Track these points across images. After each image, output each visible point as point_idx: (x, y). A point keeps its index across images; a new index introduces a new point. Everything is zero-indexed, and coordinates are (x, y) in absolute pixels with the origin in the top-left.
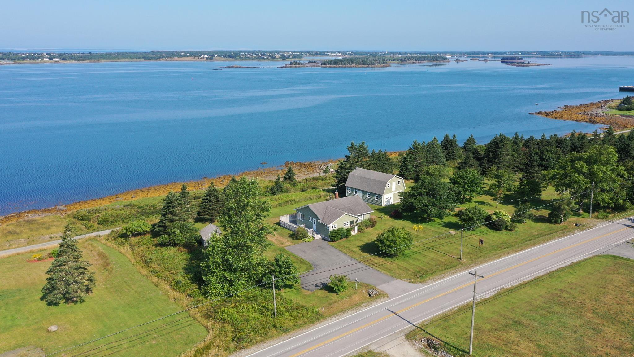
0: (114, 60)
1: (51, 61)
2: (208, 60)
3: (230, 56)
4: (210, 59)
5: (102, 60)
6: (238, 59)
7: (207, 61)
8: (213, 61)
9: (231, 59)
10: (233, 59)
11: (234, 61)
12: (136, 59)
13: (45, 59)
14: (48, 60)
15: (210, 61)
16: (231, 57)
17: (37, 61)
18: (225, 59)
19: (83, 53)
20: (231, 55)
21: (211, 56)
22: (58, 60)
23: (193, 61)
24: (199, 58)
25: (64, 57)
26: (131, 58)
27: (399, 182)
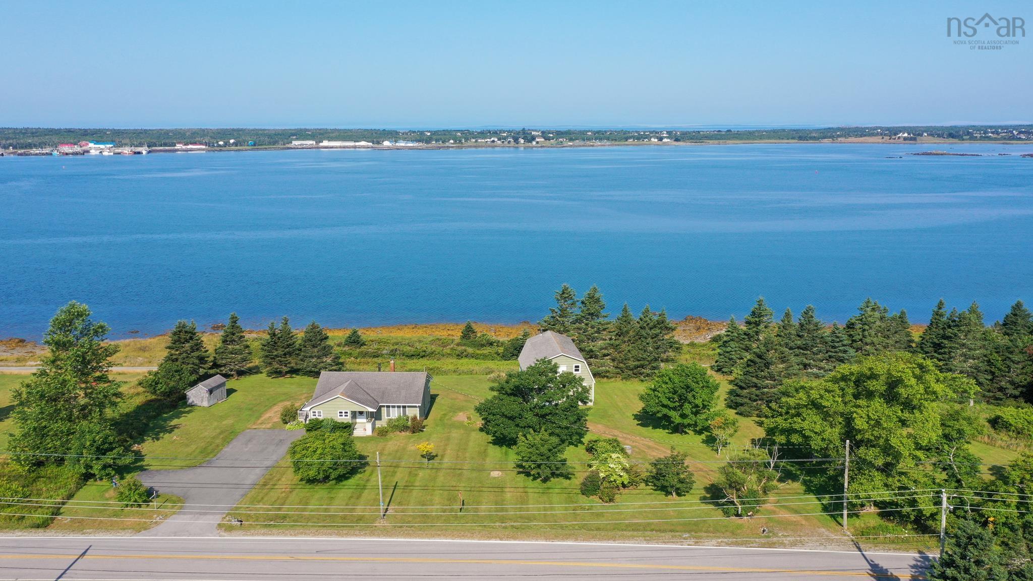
0: (751, 141)
1: (660, 143)
2: (907, 142)
3: (951, 136)
4: (911, 139)
5: (731, 142)
6: (966, 140)
7: (904, 144)
8: (915, 144)
9: (951, 140)
10: (956, 140)
11: (956, 143)
12: (788, 139)
13: (653, 139)
14: (656, 140)
15: (910, 144)
16: (953, 137)
17: (643, 143)
18: (941, 140)
19: (719, 131)
20: (954, 134)
21: (915, 134)
22: (669, 140)
23: (878, 143)
24: (890, 139)
25: (677, 137)
26: (779, 138)
27: (578, 367)
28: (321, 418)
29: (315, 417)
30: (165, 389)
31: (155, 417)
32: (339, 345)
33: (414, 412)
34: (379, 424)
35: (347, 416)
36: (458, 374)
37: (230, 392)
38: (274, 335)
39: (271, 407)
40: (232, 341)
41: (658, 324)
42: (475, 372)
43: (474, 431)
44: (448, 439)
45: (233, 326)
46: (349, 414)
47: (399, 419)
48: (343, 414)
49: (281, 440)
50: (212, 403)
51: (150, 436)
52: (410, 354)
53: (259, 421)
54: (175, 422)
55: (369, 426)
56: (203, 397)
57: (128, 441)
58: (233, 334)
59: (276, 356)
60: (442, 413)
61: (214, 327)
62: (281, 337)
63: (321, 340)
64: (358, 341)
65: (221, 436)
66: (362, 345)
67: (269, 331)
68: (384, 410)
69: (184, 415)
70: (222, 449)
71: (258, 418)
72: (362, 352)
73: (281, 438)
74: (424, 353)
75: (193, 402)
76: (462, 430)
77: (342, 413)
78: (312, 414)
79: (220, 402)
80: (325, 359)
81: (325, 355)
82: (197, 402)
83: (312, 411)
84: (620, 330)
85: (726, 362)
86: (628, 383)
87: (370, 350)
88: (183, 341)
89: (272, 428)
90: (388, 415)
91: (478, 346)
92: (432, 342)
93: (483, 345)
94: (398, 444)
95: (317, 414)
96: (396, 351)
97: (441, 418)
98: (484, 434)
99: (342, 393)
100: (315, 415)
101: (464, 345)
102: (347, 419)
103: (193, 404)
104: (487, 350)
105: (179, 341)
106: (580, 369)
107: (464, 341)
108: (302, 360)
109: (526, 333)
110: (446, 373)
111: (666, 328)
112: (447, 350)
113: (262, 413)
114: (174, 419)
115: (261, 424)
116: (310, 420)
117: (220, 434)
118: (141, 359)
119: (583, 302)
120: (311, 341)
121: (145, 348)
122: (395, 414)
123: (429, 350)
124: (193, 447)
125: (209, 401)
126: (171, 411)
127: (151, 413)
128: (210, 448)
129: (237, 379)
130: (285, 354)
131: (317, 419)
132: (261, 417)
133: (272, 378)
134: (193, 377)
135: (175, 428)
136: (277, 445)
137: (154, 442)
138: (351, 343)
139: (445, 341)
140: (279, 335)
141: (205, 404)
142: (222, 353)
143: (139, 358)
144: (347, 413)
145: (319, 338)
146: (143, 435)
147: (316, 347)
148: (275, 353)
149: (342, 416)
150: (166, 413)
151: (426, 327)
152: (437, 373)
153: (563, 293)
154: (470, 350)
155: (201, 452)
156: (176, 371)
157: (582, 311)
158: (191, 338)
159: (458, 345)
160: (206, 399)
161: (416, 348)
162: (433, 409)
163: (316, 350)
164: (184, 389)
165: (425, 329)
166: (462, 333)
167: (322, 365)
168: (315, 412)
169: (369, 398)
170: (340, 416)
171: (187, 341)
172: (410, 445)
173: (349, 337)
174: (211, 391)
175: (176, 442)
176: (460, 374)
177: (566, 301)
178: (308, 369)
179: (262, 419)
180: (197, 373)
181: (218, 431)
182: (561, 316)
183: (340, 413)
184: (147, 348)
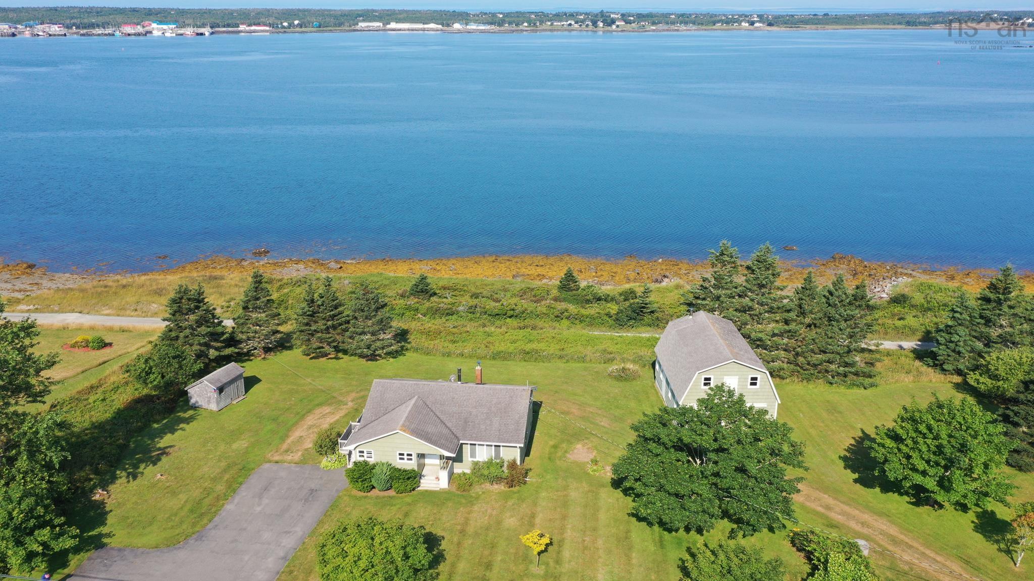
1: (750, 27)
2: (1032, 28)
12: (894, 24)
13: (743, 24)
14: (747, 25)
17: (732, 27)
22: (761, 25)
27: (756, 379)
28: (372, 461)
29: (362, 459)
30: (159, 382)
31: (140, 430)
32: (403, 296)
33: (511, 453)
34: (458, 469)
35: (411, 459)
36: (565, 361)
37: (251, 382)
38: (312, 301)
39: (303, 417)
40: (256, 308)
41: (855, 299)
42: (588, 359)
43: (603, 486)
44: (565, 504)
45: (256, 288)
46: (414, 457)
47: (489, 463)
48: (405, 457)
49: (312, 491)
50: (222, 405)
51: (125, 470)
52: (494, 313)
53: (285, 446)
54: (166, 440)
55: (444, 475)
56: (210, 397)
57: (91, 480)
58: (258, 299)
59: (315, 331)
60: (551, 443)
61: (255, 253)
62: (322, 305)
63: (377, 309)
64: (426, 290)
65: (227, 477)
66: (431, 296)
67: (307, 298)
68: (467, 450)
69: (182, 426)
70: (223, 504)
71: (283, 439)
72: (432, 307)
73: (313, 486)
74: (512, 312)
75: (197, 402)
76: (584, 484)
77: (403, 455)
78: (358, 454)
79: (234, 402)
80: (382, 336)
81: (382, 330)
82: (202, 402)
83: (358, 450)
84: (801, 308)
85: (949, 356)
86: (811, 386)
87: (442, 305)
88: (185, 312)
89: (302, 463)
90: (473, 455)
91: (582, 302)
92: (522, 294)
93: (588, 301)
94: (489, 511)
95: (365, 454)
96: (476, 307)
97: (550, 453)
98: (618, 493)
99: (403, 425)
100: (363, 456)
101: (564, 300)
102: (410, 465)
103: (197, 405)
104: (593, 310)
105: (179, 311)
106: (758, 382)
107: (564, 295)
108: (351, 337)
109: (648, 289)
110: (548, 358)
111: (868, 306)
112: (542, 308)
113: (289, 430)
114: (166, 434)
115: (287, 451)
116: (355, 463)
117: (225, 471)
118: (156, 306)
119: (748, 268)
120: (363, 311)
121: (161, 291)
122: (483, 454)
123: (519, 309)
124: (183, 497)
125: (218, 403)
126: (165, 418)
127: (135, 425)
128: (207, 502)
129: (264, 358)
130: (328, 328)
131: (366, 463)
132: (287, 436)
133: (311, 358)
134: (199, 365)
135: (162, 454)
136: (306, 500)
137: (129, 482)
138: (418, 292)
139: (538, 292)
140: (319, 303)
141: (213, 407)
142: (243, 324)
143: (153, 305)
144: (411, 455)
145: (373, 307)
146: (117, 468)
147: (370, 319)
148: (313, 328)
149: (403, 459)
150: (157, 422)
151: (509, 260)
152: (536, 359)
153: (722, 254)
154: (573, 308)
155: (191, 511)
156: (174, 358)
157: (747, 281)
158: (197, 308)
159: (556, 299)
160: (215, 400)
161: (502, 305)
162: (536, 434)
163: (370, 323)
164: (186, 384)
165: (508, 263)
166: (561, 282)
167: (378, 344)
168: (363, 452)
169: (445, 431)
170: (401, 459)
171: (191, 311)
172: (508, 514)
173: (415, 285)
174: (221, 390)
175: (160, 484)
176: (568, 361)
177: (725, 265)
178: (359, 351)
179: (289, 441)
180: (207, 356)
181: (223, 464)
182: (716, 287)
183: (400, 454)
184: (164, 291)
